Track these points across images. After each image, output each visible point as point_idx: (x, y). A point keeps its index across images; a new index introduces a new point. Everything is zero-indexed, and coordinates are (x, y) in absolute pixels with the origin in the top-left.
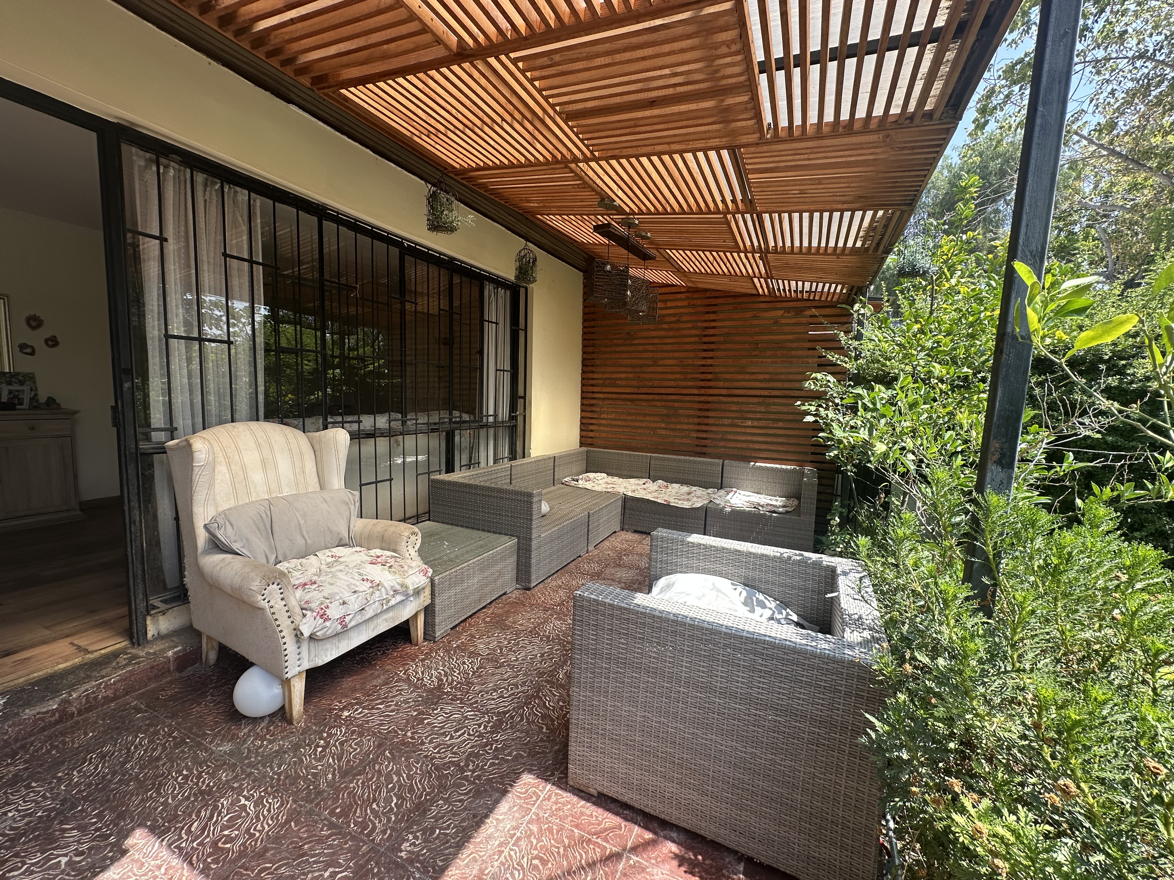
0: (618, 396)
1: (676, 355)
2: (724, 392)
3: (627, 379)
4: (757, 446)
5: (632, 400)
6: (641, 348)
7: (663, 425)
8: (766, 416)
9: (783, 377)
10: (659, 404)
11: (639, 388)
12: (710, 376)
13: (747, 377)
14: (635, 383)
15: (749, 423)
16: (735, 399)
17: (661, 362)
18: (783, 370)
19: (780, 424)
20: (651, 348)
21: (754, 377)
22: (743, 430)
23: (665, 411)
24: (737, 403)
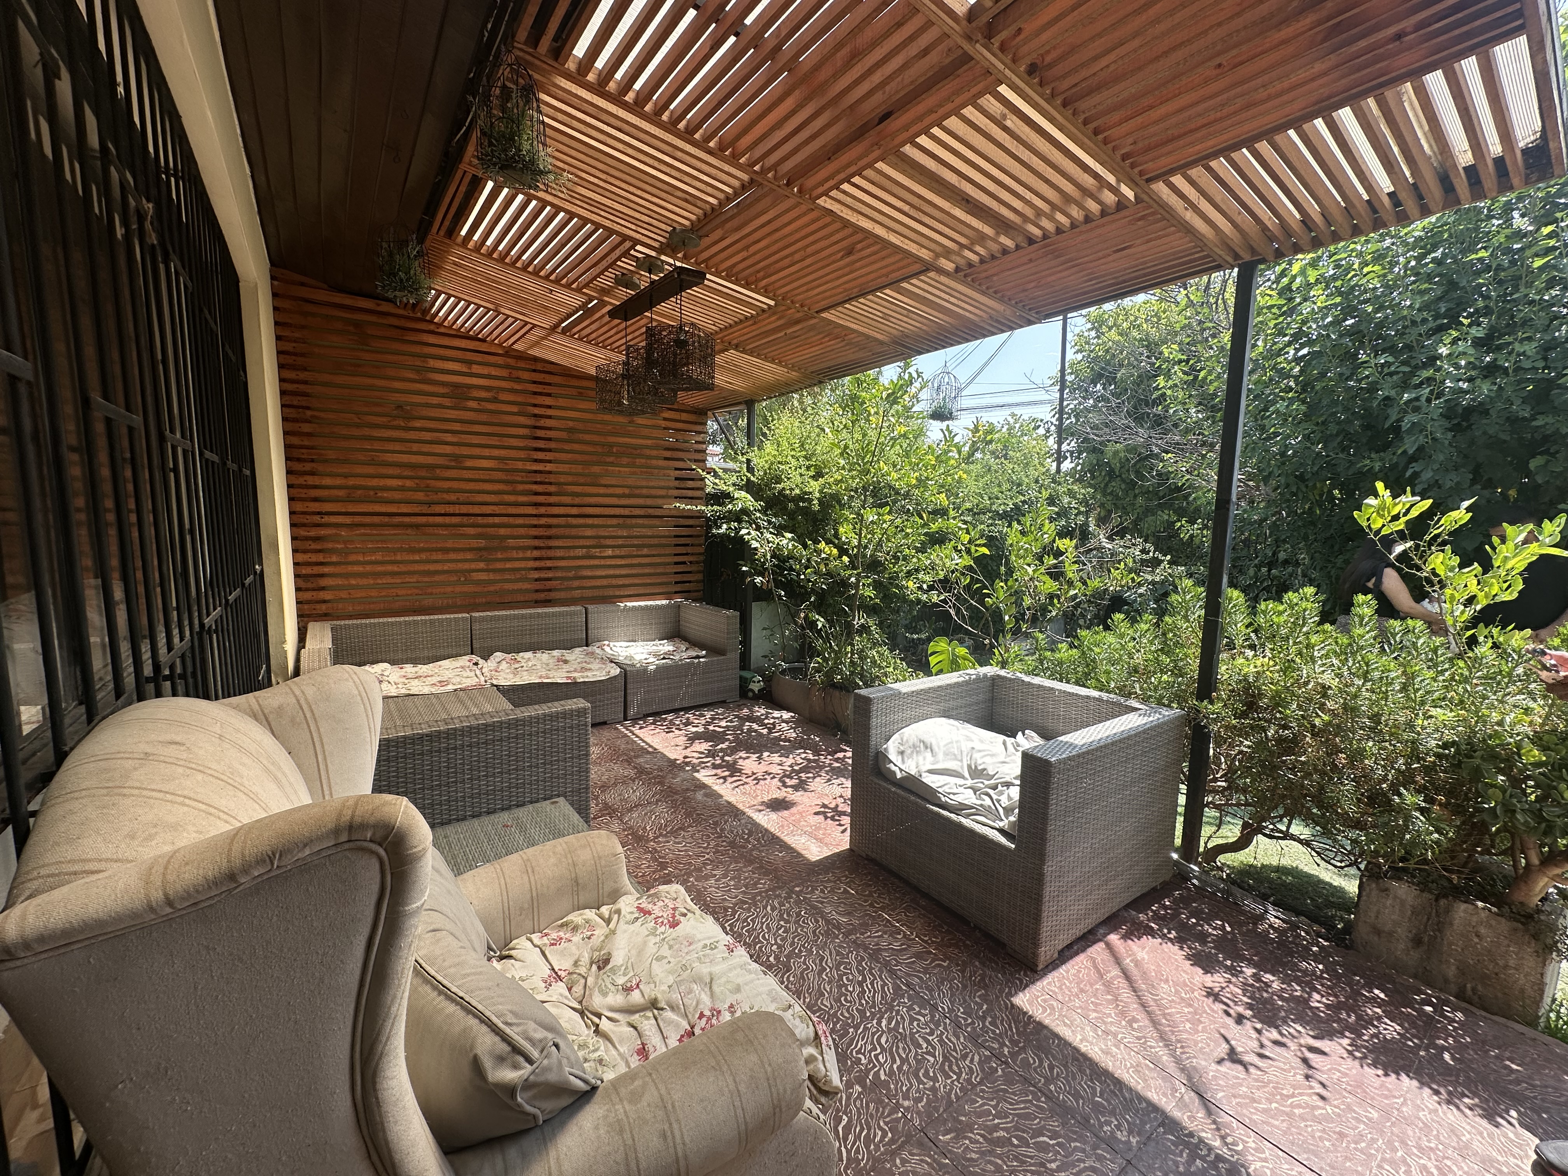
0: (386, 519)
1: (496, 452)
2: (574, 511)
3: (402, 489)
4: (620, 582)
5: (417, 526)
6: (427, 436)
7: (482, 565)
8: (629, 542)
9: (644, 491)
10: (471, 531)
11: (430, 504)
12: (552, 489)
13: (602, 490)
14: (420, 496)
15: (609, 552)
16: (590, 521)
17: (469, 463)
18: (644, 483)
19: (645, 551)
20: (449, 438)
21: (611, 491)
22: (603, 562)
23: (482, 543)
24: (592, 526)
